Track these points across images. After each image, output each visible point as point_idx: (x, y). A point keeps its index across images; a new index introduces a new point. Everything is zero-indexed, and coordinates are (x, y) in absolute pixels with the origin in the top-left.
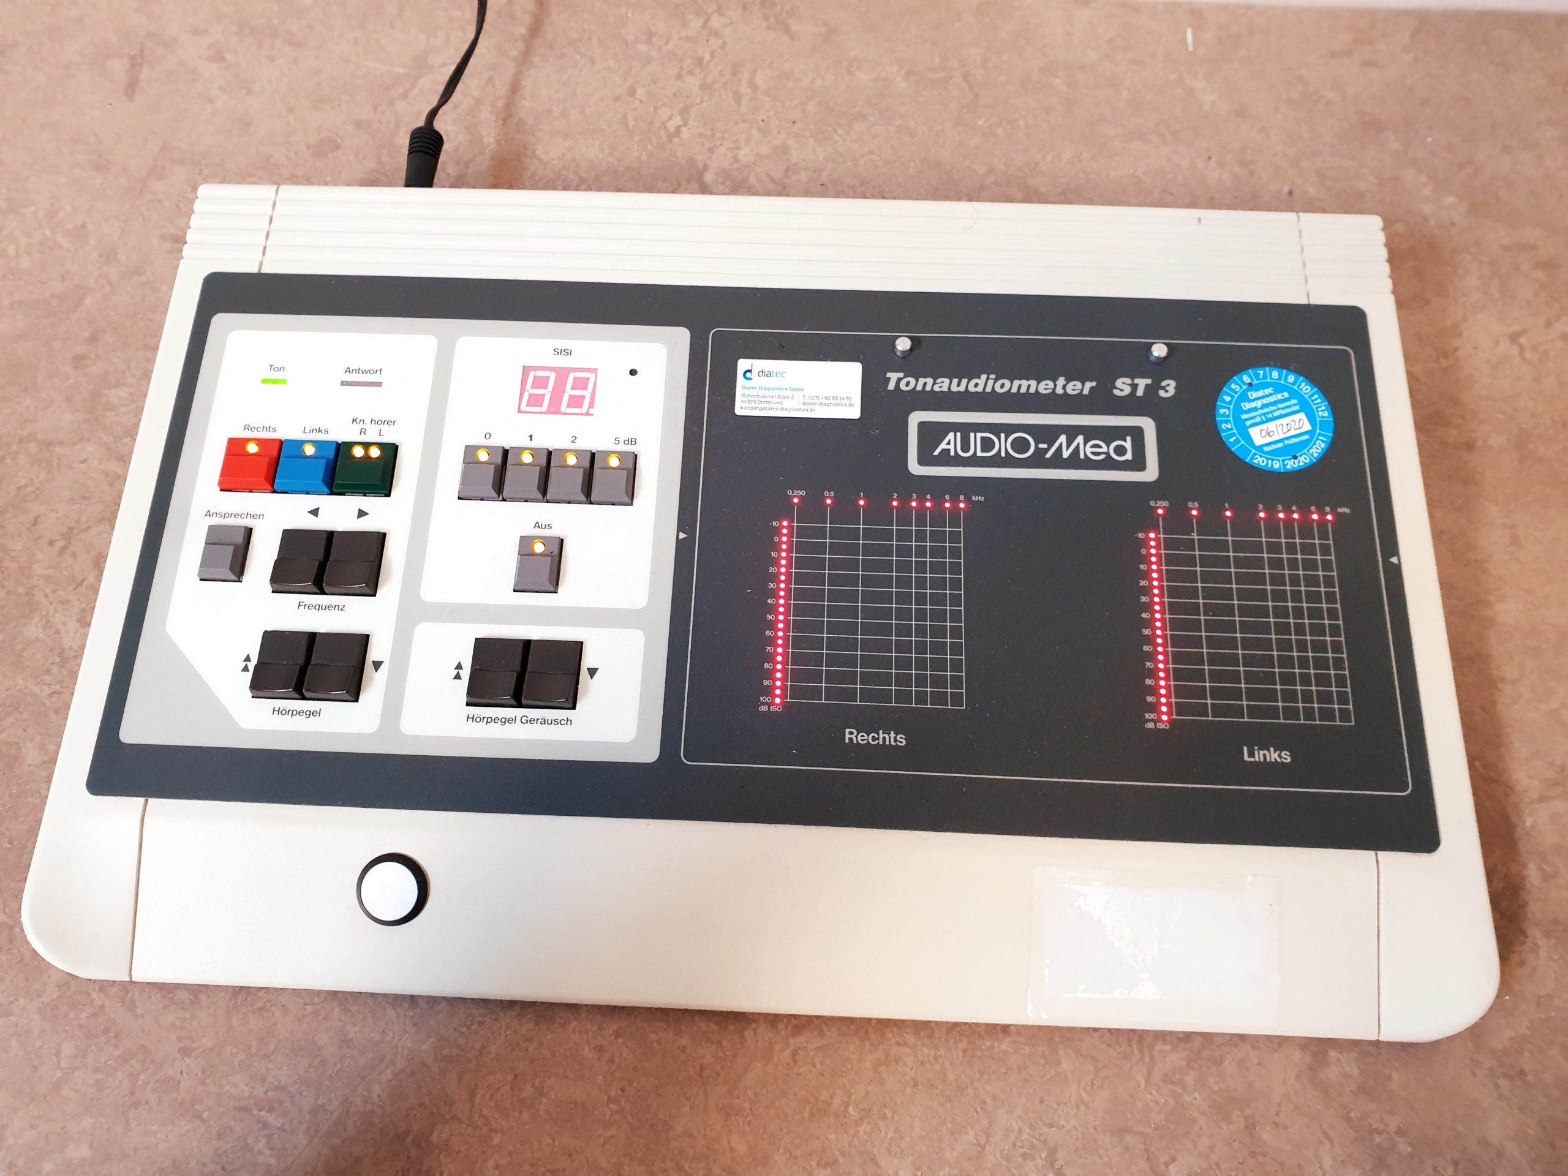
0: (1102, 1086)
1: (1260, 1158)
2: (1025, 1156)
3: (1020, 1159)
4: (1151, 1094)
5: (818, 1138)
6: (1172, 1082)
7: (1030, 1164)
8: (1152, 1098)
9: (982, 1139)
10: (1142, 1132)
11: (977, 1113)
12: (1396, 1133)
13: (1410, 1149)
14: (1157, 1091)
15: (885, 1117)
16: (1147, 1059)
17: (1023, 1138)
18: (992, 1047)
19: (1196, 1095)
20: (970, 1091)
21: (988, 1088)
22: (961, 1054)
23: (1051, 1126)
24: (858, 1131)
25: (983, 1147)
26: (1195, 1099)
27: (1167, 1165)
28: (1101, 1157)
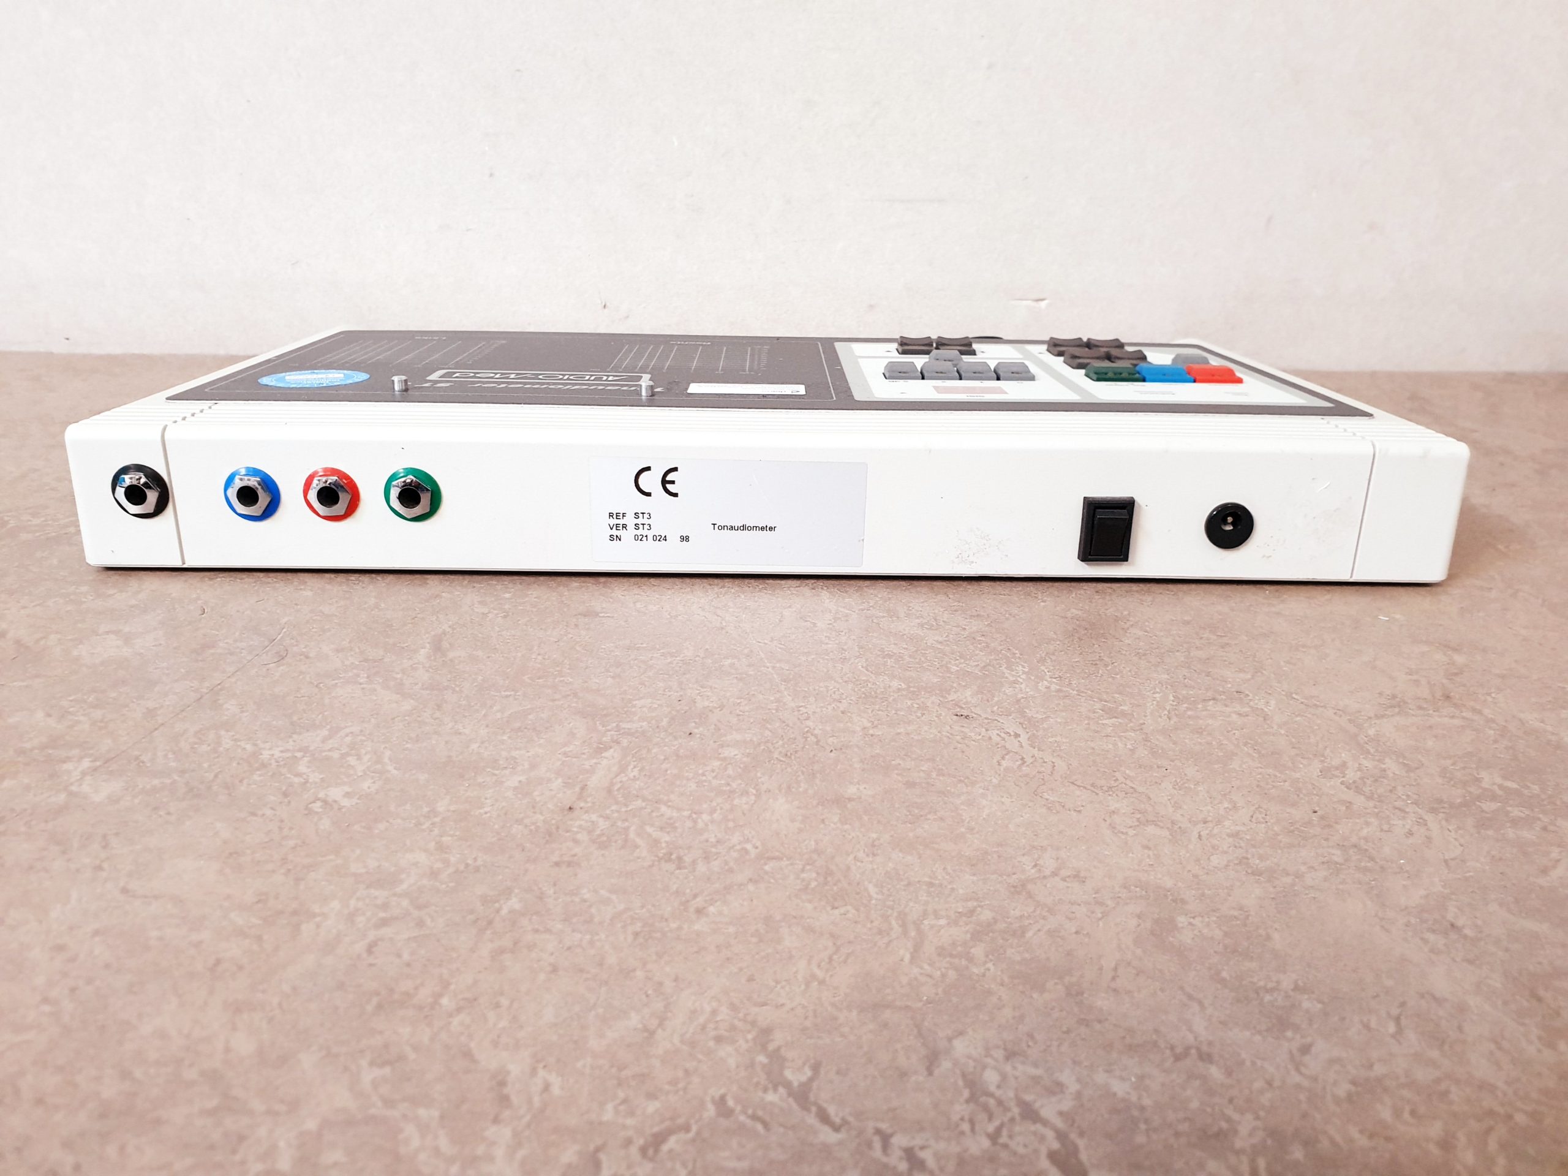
0: (845, 962)
1: (1098, 1026)
2: (719, 1039)
3: (711, 1044)
4: (921, 968)
5: (381, 1033)
6: (951, 956)
7: (729, 1049)
8: (922, 971)
9: (655, 1022)
10: (907, 1007)
11: (647, 996)
12: (1293, 990)
13: (1319, 1006)
14: (929, 965)
15: (498, 1006)
16: (913, 934)
17: (718, 1019)
18: (680, 928)
19: (990, 965)
20: (639, 974)
21: (668, 969)
22: (630, 938)
23: (764, 1004)
24: (450, 1023)
25: (652, 1033)
26: (989, 970)
27: (950, 1040)
28: (843, 1036)
